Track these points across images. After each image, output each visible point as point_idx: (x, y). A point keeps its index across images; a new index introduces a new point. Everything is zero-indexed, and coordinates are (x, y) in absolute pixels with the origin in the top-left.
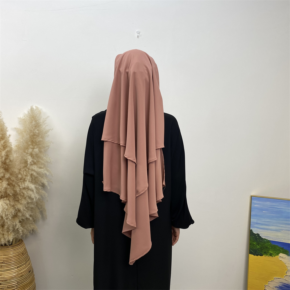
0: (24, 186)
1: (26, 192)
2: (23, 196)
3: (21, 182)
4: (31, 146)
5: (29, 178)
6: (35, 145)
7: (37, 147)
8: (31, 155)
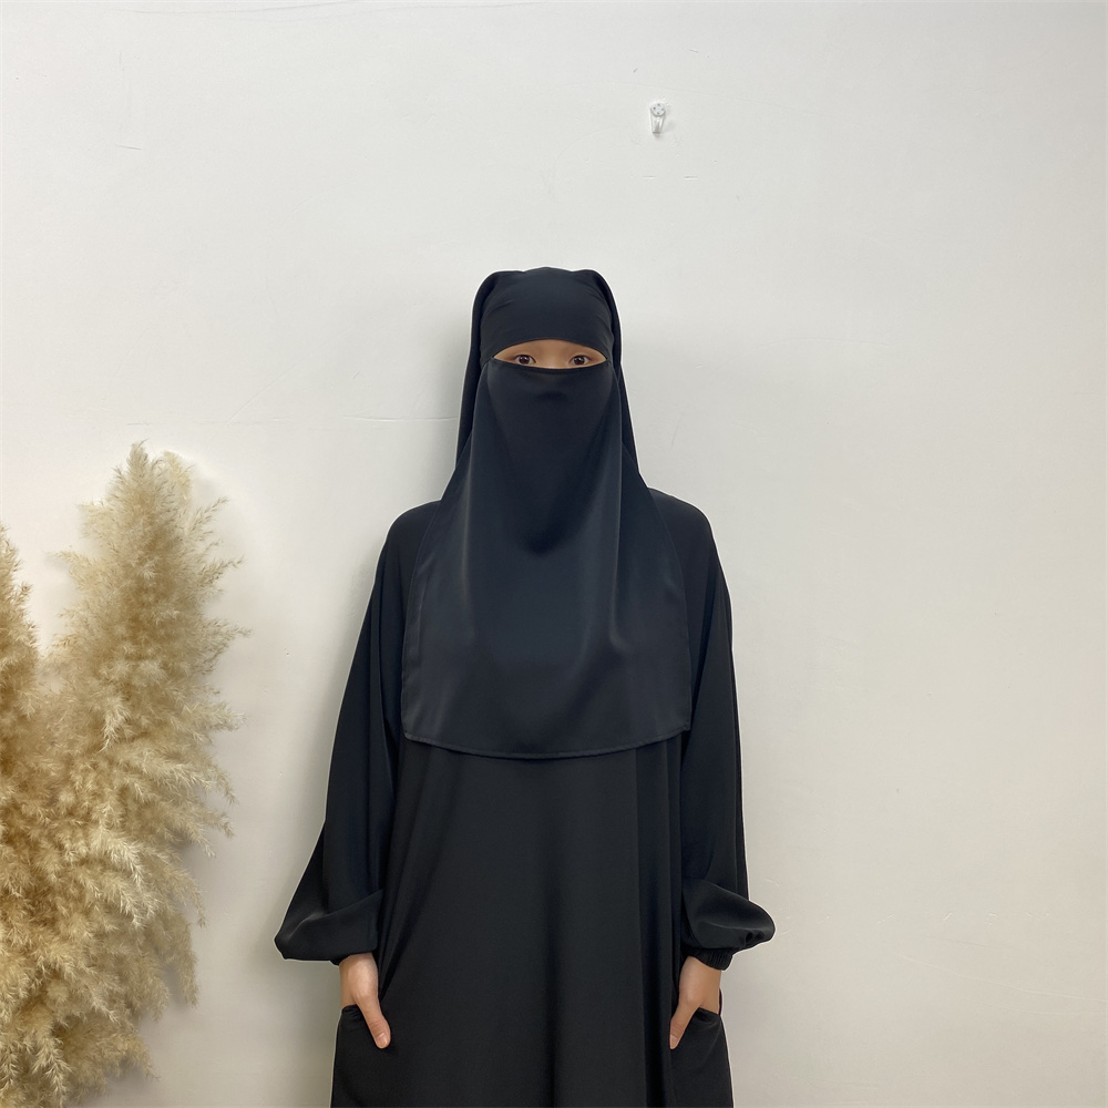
0: (84, 851)
1: (95, 878)
2: (80, 899)
3: (73, 828)
4: (128, 647)
5: (109, 807)
6: (147, 642)
7: (158, 651)
8: (127, 690)
